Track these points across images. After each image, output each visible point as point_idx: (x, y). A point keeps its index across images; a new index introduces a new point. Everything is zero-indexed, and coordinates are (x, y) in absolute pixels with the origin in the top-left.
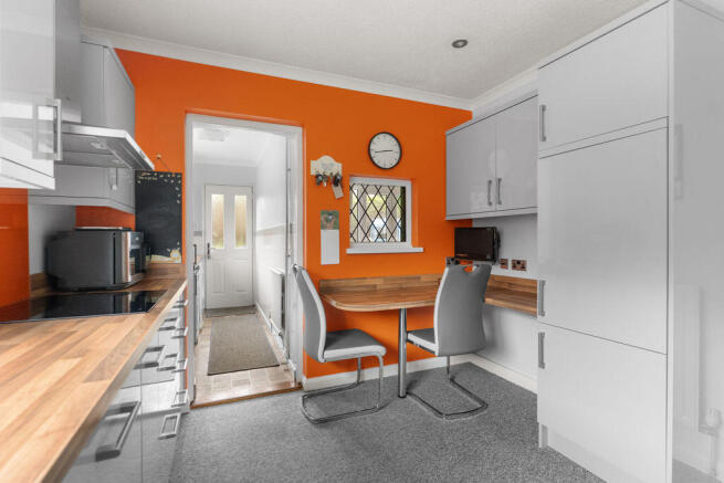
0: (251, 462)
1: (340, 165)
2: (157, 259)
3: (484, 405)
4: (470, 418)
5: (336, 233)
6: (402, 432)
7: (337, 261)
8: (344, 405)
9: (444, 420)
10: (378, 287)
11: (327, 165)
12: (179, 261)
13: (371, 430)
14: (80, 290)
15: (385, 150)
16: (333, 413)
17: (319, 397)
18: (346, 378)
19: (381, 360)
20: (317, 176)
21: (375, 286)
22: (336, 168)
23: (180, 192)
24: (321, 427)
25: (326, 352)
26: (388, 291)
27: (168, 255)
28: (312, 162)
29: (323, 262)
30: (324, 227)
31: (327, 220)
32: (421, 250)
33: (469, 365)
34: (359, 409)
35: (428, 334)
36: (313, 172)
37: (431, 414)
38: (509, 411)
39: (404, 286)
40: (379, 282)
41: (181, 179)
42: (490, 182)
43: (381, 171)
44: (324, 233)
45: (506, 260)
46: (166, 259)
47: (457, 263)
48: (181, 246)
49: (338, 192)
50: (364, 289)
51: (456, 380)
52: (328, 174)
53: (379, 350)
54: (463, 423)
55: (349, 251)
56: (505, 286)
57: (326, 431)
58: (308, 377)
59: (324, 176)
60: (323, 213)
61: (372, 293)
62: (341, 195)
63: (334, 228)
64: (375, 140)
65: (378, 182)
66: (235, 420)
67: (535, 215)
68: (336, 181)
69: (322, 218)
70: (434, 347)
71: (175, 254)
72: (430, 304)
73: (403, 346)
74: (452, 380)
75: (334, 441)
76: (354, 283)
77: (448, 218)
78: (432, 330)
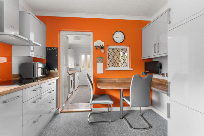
0: (65, 132)
1: (103, 43)
2: (51, 71)
3: (151, 127)
4: (143, 131)
5: (102, 64)
6: (116, 132)
7: (102, 73)
8: (101, 118)
9: (133, 130)
10: (116, 82)
11: (99, 43)
12: (57, 72)
13: (105, 129)
14: (26, 78)
15: (119, 37)
16: (97, 120)
17: (95, 114)
18: (105, 109)
19: (112, 106)
20: (96, 46)
21: (115, 81)
22: (102, 44)
23: (57, 53)
24: (91, 125)
25: (93, 101)
26: (119, 83)
27: (54, 70)
28: (95, 42)
29: (98, 73)
30: (98, 62)
31: (99, 60)
32: (132, 69)
33: (151, 110)
34: (106, 120)
35: (128, 98)
36: (95, 45)
37: (129, 127)
38: (160, 131)
39: (126, 81)
40: (117, 80)
41: (57, 49)
42: (155, 44)
43: (117, 44)
44: (98, 64)
45: (164, 73)
46: (53, 71)
47: (146, 74)
48: (57, 67)
49: (103, 51)
50: (111, 82)
51: (143, 116)
52: (99, 45)
53: (111, 102)
54: (140, 133)
55: (106, 69)
56: (163, 83)
57: (91, 127)
58: (93, 108)
59: (98, 46)
60: (98, 57)
61: (114, 83)
62: (104, 52)
63: (102, 62)
64: (115, 34)
65: (118, 47)
66: (70, 118)
67: (167, 56)
68: (102, 48)
69: (98, 59)
70: (130, 103)
71: (56, 70)
72: (129, 88)
73: (121, 102)
74: (142, 115)
75: (92, 130)
76: (108, 80)
77: (142, 59)
78: (129, 97)
